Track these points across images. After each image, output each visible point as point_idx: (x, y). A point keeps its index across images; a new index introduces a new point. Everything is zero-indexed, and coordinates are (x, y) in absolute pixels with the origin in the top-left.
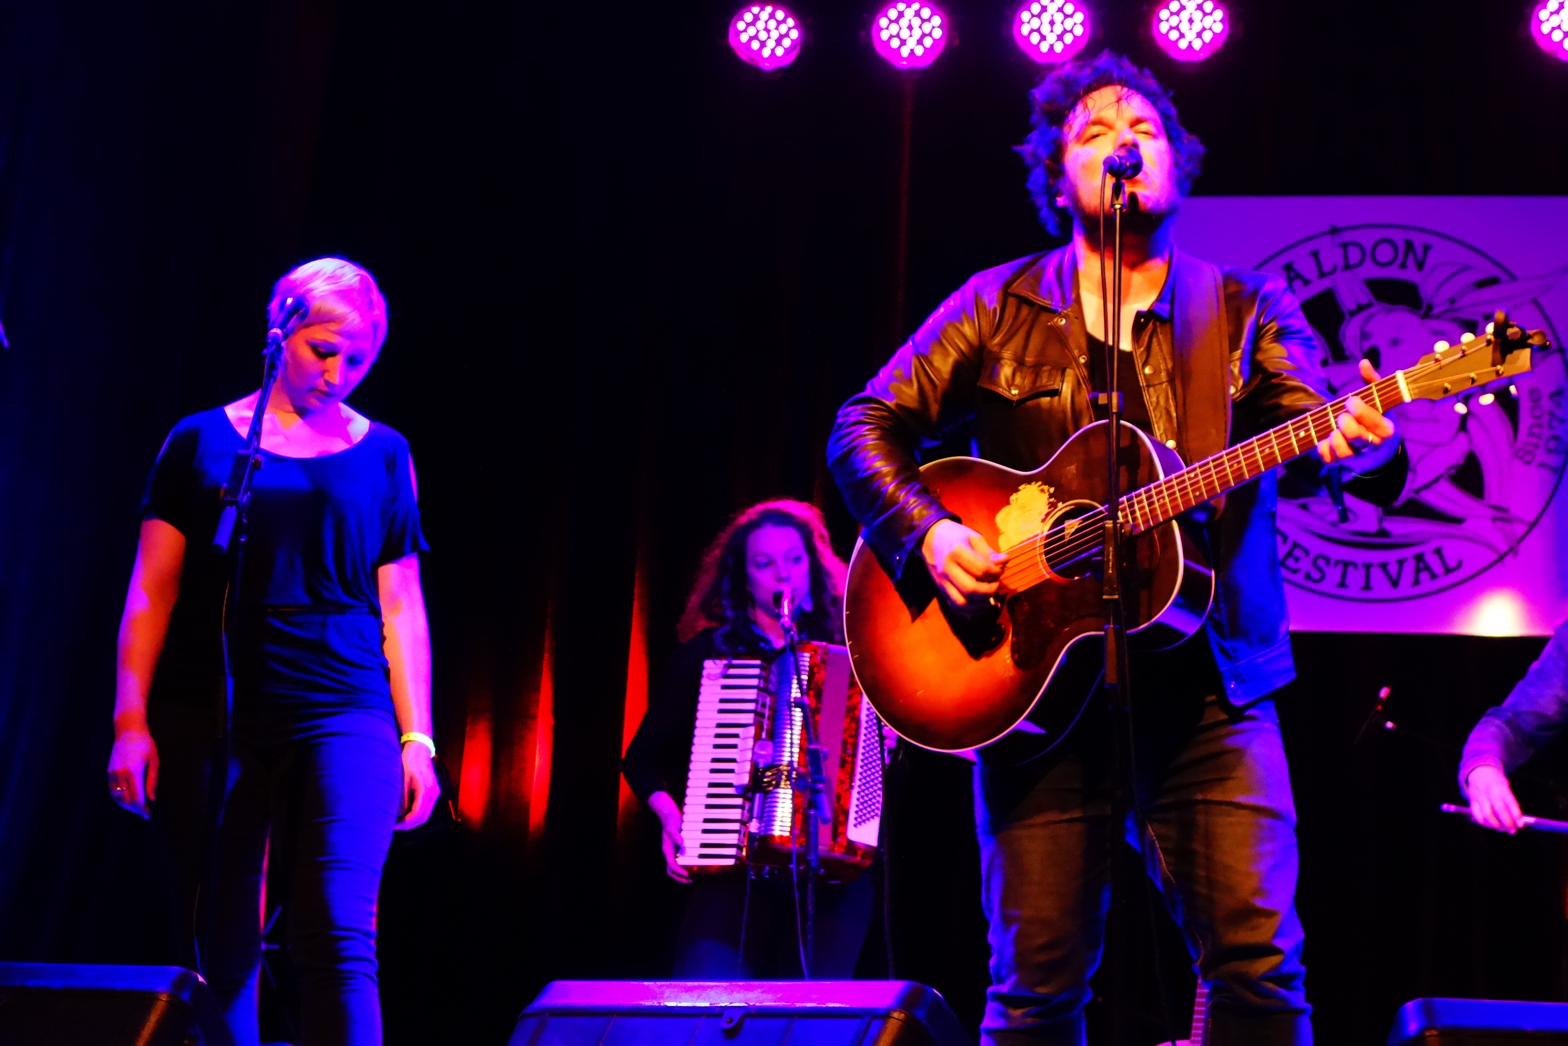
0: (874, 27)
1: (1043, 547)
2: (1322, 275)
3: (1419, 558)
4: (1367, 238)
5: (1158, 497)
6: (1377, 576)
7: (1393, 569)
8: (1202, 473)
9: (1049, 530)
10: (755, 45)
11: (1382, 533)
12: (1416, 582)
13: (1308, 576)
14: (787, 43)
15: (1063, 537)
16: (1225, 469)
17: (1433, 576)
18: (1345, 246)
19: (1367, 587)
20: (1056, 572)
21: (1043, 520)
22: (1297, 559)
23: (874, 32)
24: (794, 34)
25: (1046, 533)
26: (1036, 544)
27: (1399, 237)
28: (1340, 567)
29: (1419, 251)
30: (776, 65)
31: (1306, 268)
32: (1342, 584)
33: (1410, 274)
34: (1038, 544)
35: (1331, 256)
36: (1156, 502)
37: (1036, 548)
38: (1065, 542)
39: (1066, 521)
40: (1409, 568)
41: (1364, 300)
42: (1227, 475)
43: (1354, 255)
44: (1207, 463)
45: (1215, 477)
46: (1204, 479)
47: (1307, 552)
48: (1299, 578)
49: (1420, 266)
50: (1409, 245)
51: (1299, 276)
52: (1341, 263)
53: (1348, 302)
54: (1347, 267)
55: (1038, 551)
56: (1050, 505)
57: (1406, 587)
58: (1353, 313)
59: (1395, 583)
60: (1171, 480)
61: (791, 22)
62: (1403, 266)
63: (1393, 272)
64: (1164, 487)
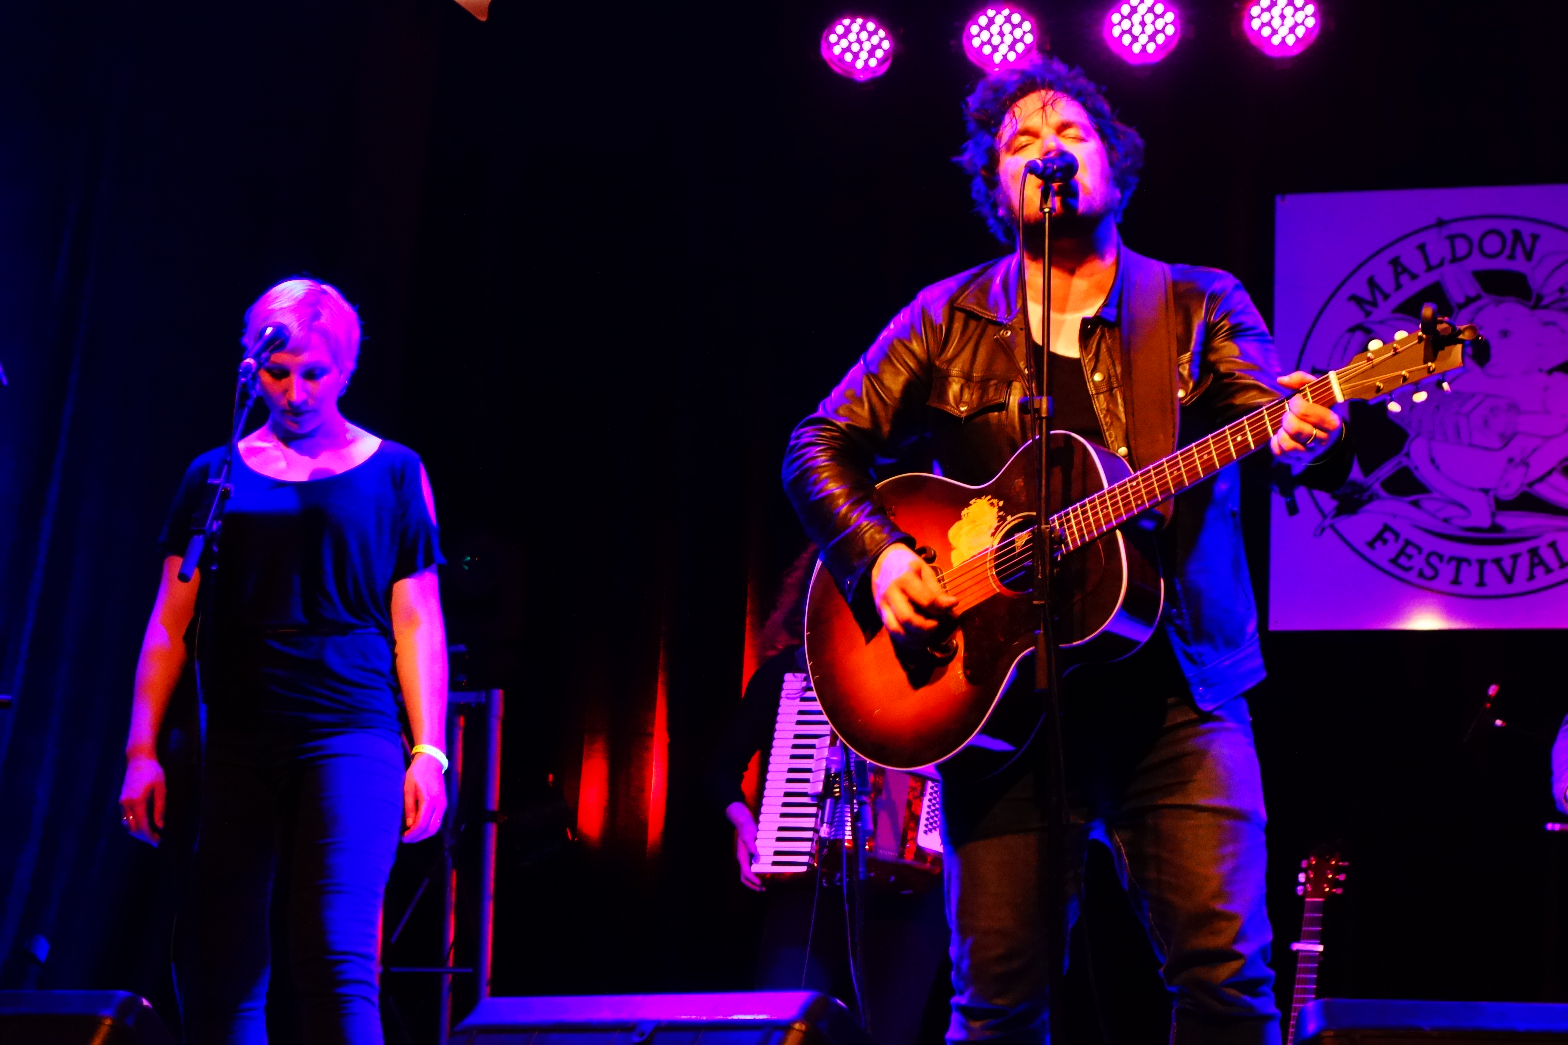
0: (965, 35)
1: (993, 561)
2: (1430, 268)
3: (1534, 552)
4: (1475, 230)
5: (1102, 507)
6: (1492, 573)
7: (1507, 564)
8: (1143, 481)
9: (998, 544)
10: (848, 57)
11: (1496, 528)
12: (1531, 577)
13: (1421, 574)
14: (879, 53)
15: (1014, 549)
16: (1165, 477)
17: (1549, 571)
18: (1452, 238)
19: (1481, 583)
20: (1006, 586)
21: (993, 535)
22: (1410, 557)
23: (965, 41)
24: (886, 45)
25: (996, 546)
26: (987, 558)
27: (1507, 227)
28: (1453, 564)
29: (1528, 241)
30: (869, 76)
31: (1413, 261)
32: (1456, 582)
33: (1519, 265)
34: (989, 558)
35: (1438, 249)
36: (1100, 512)
37: (986, 562)
38: (1015, 554)
39: (1016, 534)
40: (1524, 562)
41: (1472, 293)
42: (1167, 482)
43: (1462, 247)
44: (1149, 471)
45: (1156, 485)
46: (1145, 487)
47: (1420, 550)
48: (1412, 576)
49: (1529, 256)
50: (1517, 235)
51: (1405, 270)
52: (1448, 256)
53: (1456, 295)
54: (1454, 260)
55: (988, 565)
56: (999, 519)
57: (1520, 583)
58: (1461, 307)
59: (1509, 579)
60: (1114, 489)
61: (882, 33)
62: (1512, 257)
63: (1501, 264)
64: (1107, 497)
